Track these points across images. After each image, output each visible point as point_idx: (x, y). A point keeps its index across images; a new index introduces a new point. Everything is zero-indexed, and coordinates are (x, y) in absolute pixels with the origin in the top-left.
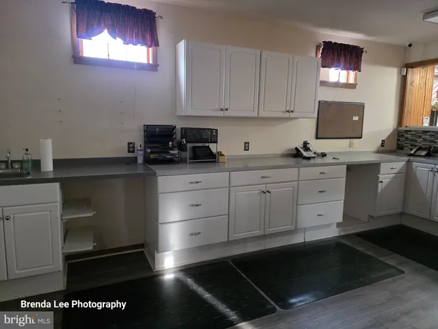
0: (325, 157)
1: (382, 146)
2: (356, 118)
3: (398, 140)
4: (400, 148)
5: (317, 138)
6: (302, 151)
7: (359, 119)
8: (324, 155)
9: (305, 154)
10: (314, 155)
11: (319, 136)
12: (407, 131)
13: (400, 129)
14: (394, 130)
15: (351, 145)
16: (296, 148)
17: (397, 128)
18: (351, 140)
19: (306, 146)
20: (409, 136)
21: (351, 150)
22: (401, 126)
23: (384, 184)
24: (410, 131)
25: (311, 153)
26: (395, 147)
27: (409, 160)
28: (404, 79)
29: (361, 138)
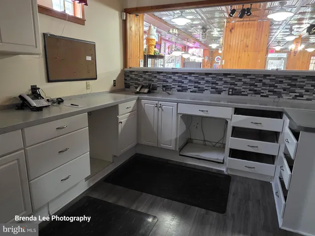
0: (62, 105)
1: (114, 86)
2: (89, 58)
3: (126, 80)
4: (127, 86)
5: (49, 81)
6: (29, 99)
7: (92, 59)
8: (60, 101)
9: (34, 103)
10: (46, 104)
11: (51, 79)
12: (131, 72)
13: (126, 69)
14: (122, 71)
15: (88, 87)
16: (21, 97)
17: (123, 69)
18: (88, 81)
19: (35, 92)
20: (133, 76)
21: (88, 92)
22: (126, 68)
23: (123, 124)
24: (134, 71)
25: (42, 101)
26: (123, 86)
27: (138, 98)
28: (124, 23)
29: (96, 79)
